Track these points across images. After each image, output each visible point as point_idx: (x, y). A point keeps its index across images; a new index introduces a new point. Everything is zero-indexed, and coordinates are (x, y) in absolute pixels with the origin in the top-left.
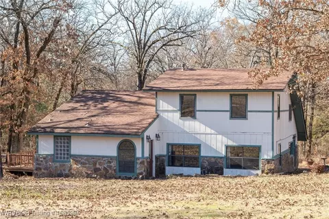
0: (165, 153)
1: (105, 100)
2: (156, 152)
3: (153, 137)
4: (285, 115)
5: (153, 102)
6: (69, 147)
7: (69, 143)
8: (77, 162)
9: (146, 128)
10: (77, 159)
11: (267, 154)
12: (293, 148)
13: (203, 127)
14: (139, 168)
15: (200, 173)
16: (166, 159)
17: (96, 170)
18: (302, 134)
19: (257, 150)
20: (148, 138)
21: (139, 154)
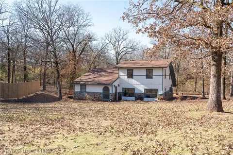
0: (122, 91)
1: (101, 72)
2: (118, 91)
3: (116, 85)
4: (168, 77)
5: (117, 72)
6: (86, 89)
7: (86, 87)
8: (88, 94)
9: (114, 82)
10: (88, 93)
11: (160, 92)
12: (171, 89)
13: (136, 81)
14: (111, 97)
15: (134, 100)
16: (122, 94)
17: (95, 98)
18: (174, 84)
19: (156, 90)
20: (114, 86)
21: (111, 92)
